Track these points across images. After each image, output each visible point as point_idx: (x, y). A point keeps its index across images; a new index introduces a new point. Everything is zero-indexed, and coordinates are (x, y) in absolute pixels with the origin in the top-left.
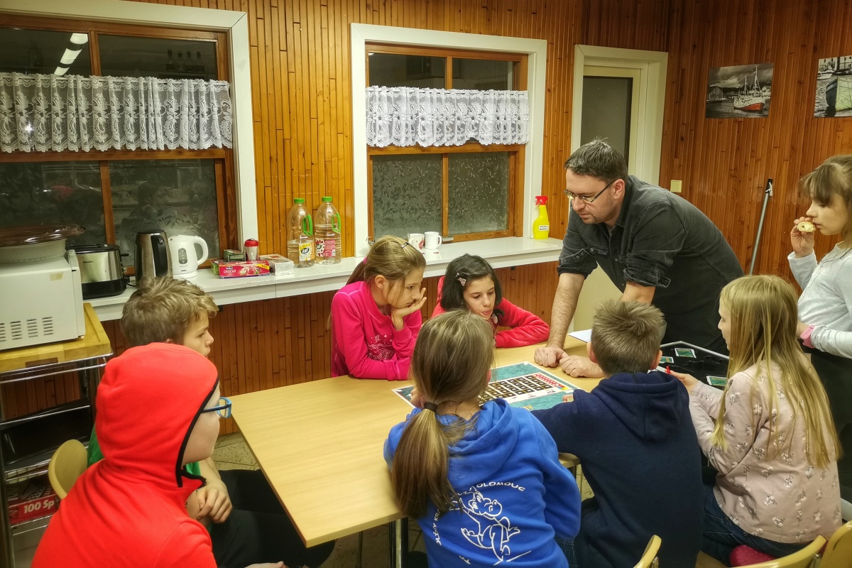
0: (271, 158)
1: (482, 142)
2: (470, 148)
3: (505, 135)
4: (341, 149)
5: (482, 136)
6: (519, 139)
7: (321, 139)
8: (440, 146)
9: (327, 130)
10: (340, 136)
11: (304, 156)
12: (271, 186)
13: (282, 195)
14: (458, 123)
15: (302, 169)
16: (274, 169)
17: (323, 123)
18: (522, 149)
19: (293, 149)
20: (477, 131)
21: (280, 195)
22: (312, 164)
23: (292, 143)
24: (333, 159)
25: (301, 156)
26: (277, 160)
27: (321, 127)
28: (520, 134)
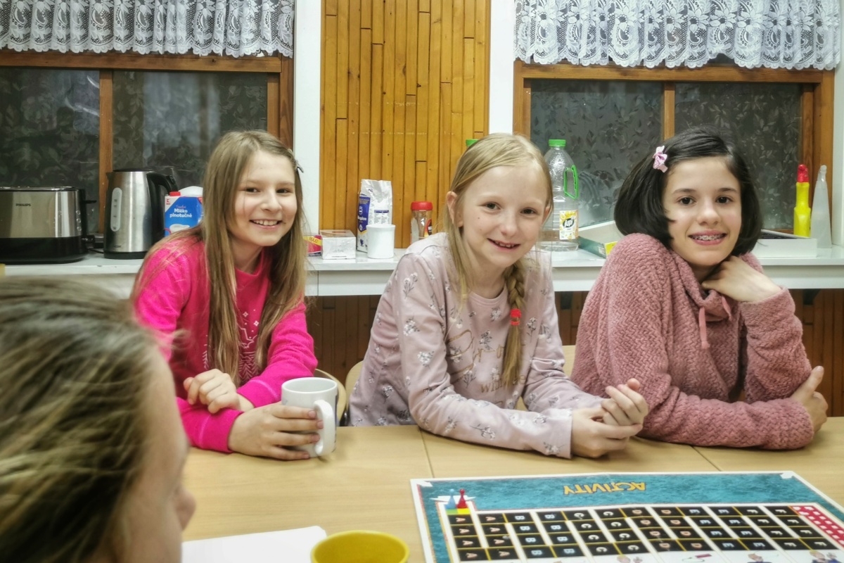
0: (349, 73)
1: (741, 63)
2: (717, 74)
3: (789, 52)
4: (469, 64)
5: (742, 52)
6: (819, 60)
7: (436, 46)
8: (655, 67)
9: (447, 32)
10: (469, 43)
11: (404, 72)
12: (347, 118)
13: (364, 133)
14: (693, 28)
15: (400, 94)
16: (353, 93)
17: (441, 20)
18: (826, 80)
19: (386, 62)
20: (731, 41)
21: (362, 133)
22: (418, 86)
23: (386, 51)
24: (455, 79)
25: (399, 72)
26: (359, 77)
27: (436, 27)
28: (823, 51)
